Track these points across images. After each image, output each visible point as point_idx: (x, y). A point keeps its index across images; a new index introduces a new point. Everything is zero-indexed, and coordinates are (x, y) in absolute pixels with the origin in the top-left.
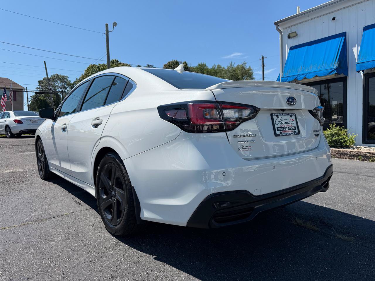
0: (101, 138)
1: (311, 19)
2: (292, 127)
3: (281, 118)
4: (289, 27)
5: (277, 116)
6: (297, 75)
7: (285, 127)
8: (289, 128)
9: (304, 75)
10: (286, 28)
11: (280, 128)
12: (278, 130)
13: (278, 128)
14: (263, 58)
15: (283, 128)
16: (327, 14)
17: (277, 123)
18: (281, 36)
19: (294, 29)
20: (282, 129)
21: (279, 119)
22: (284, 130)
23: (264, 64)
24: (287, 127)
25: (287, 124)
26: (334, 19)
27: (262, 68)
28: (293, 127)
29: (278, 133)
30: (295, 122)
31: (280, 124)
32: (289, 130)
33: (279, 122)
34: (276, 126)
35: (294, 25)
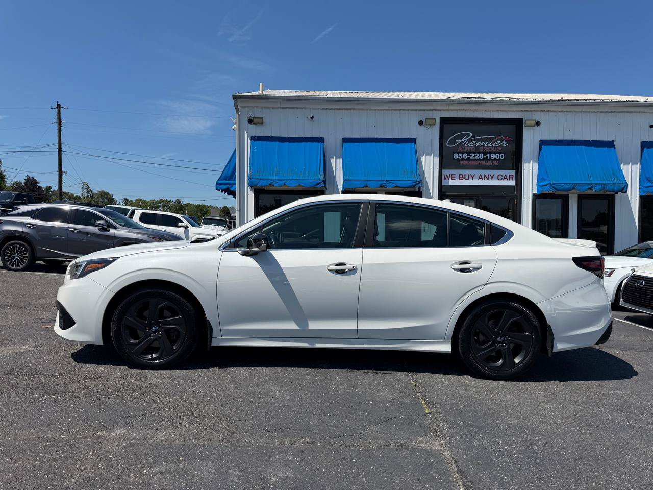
0: (486, 284)
1: (281, 108)
4: (249, 107)
6: (273, 179)
9: (284, 182)
10: (245, 107)
14: (59, 106)
16: (302, 108)
18: (238, 116)
19: (257, 113)
23: (62, 119)
26: (312, 118)
27: (56, 126)
35: (257, 107)
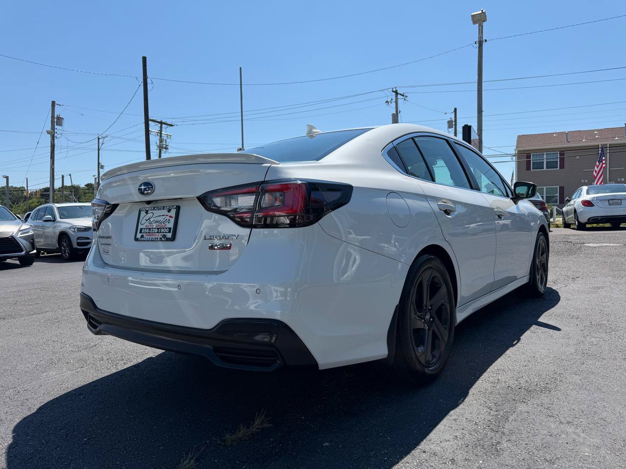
2: (164, 228)
3: (151, 215)
5: (147, 212)
7: (153, 228)
8: (158, 229)
11: (144, 229)
12: (141, 232)
13: (141, 229)
15: (150, 229)
17: (144, 221)
20: (148, 231)
21: (150, 215)
22: (149, 232)
24: (155, 228)
25: (158, 224)
28: (166, 228)
29: (139, 235)
30: (172, 220)
31: (147, 224)
32: (158, 232)
33: (147, 220)
34: (140, 227)
